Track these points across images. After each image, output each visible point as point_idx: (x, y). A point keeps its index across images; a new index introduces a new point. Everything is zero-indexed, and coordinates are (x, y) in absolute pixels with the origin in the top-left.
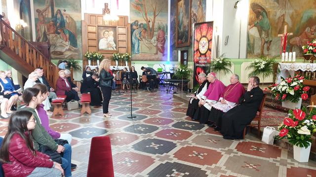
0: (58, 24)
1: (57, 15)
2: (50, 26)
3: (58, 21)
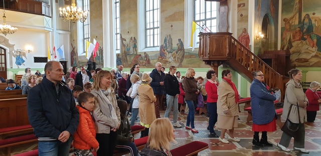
0: (305, 30)
1: (304, 20)
2: (296, 32)
3: (305, 26)
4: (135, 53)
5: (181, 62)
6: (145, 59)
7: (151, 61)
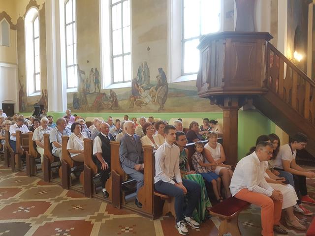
4: (97, 91)
5: (163, 103)
6: (112, 99)
7: (120, 103)
